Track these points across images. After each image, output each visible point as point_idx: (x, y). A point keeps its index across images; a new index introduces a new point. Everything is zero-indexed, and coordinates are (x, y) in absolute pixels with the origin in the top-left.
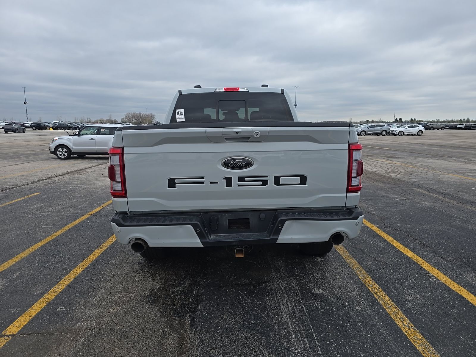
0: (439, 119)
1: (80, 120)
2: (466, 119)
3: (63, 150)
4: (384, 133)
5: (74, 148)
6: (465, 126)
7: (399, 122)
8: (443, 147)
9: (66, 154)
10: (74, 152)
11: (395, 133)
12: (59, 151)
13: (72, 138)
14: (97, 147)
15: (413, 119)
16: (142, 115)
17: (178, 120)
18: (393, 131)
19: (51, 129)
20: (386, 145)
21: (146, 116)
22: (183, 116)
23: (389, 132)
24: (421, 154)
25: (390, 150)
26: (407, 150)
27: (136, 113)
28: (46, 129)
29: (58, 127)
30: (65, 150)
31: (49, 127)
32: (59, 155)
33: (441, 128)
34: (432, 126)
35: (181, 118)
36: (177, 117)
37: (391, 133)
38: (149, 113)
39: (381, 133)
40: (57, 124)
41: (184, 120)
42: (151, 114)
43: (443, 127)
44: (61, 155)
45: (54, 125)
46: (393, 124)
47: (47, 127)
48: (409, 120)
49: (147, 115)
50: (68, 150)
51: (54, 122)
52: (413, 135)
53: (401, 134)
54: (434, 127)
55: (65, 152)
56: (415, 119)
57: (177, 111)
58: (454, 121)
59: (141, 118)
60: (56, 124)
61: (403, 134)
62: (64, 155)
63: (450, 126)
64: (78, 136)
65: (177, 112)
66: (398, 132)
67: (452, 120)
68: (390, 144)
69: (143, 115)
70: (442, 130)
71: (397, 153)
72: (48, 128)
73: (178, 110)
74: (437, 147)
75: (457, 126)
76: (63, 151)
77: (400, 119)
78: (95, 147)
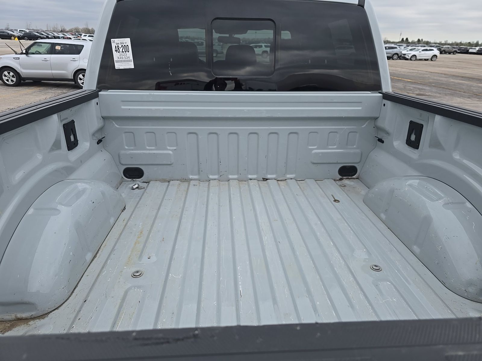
0: (447, 41)
1: (53, 28)
2: (475, 42)
3: (9, 73)
4: (395, 57)
5: (24, 72)
6: (478, 51)
7: (405, 42)
8: (471, 79)
9: (14, 79)
10: (24, 77)
11: (407, 57)
12: (5, 76)
13: (19, 58)
14: (53, 72)
15: (421, 39)
17: (118, 66)
18: (405, 54)
19: (16, 39)
20: (404, 75)
22: (130, 54)
23: (401, 56)
24: (453, 90)
25: (412, 82)
26: (433, 83)
28: (10, 39)
29: (25, 37)
30: (12, 74)
31: (13, 36)
32: (5, 81)
33: (453, 52)
34: (444, 49)
35: (124, 61)
36: (115, 59)
37: (403, 57)
39: (391, 56)
40: (23, 32)
41: (131, 66)
43: (456, 51)
44: (8, 80)
45: (19, 34)
46: (402, 45)
47: (12, 36)
48: (416, 40)
50: (16, 73)
51: (20, 31)
52: (425, 60)
53: (414, 58)
54: (446, 50)
55: (13, 77)
56: (422, 39)
57: (114, 42)
58: (463, 44)
60: (21, 33)
61: (416, 59)
62: (12, 81)
63: (462, 50)
64: (26, 55)
65: (113, 46)
66: (410, 56)
67: (461, 43)
68: (408, 72)
70: (454, 54)
71: (424, 88)
72: (13, 38)
73: (117, 41)
74: (463, 79)
75: (469, 50)
76: (9, 75)
77: (407, 39)
78: (50, 72)
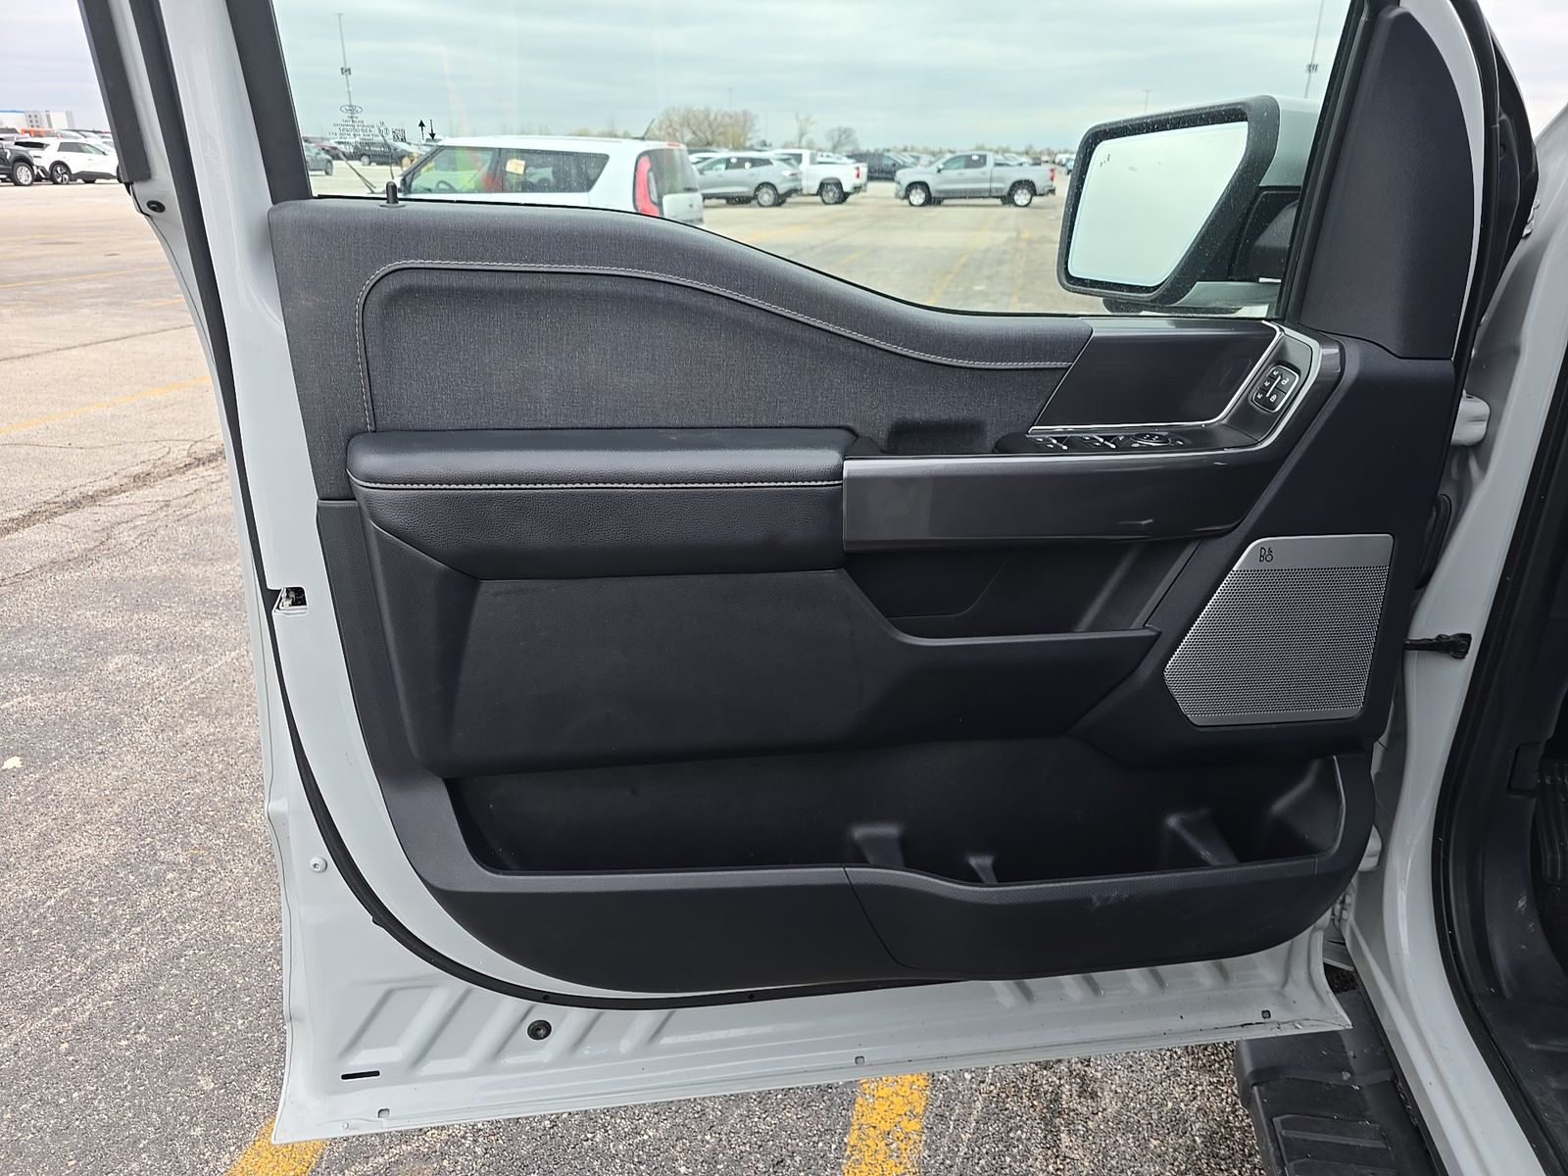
16: (712, 118)
21: (726, 119)
27: (695, 108)
38: (737, 108)
42: (745, 113)
49: (731, 117)
59: (710, 125)
69: (716, 115)
